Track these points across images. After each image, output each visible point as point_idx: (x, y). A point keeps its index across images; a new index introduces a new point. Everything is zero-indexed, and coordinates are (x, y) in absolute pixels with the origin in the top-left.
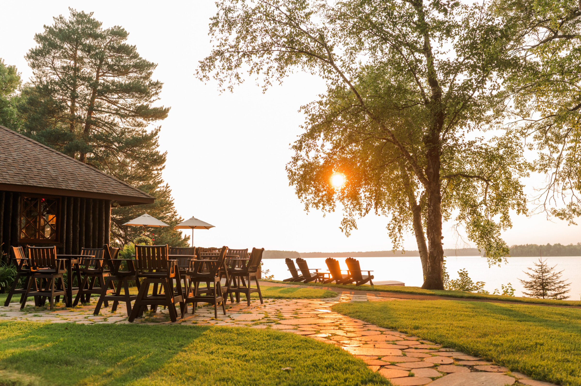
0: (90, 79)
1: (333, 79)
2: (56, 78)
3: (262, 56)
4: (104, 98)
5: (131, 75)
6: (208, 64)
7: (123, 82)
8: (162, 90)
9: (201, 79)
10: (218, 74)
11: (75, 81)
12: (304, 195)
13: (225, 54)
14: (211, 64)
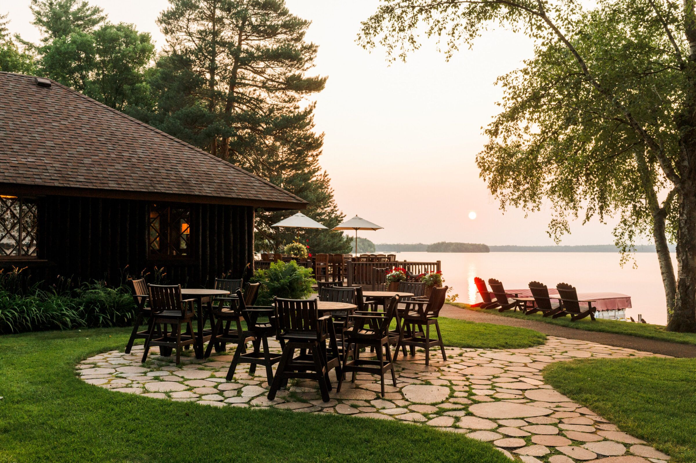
0: (231, 44)
1: (544, 38)
2: (192, 46)
3: (445, 11)
4: (248, 68)
5: (279, 37)
6: (374, 25)
7: (270, 47)
8: (317, 54)
9: (364, 46)
10: (386, 38)
11: (214, 49)
12: (499, 190)
13: (396, 11)
14: (377, 25)
